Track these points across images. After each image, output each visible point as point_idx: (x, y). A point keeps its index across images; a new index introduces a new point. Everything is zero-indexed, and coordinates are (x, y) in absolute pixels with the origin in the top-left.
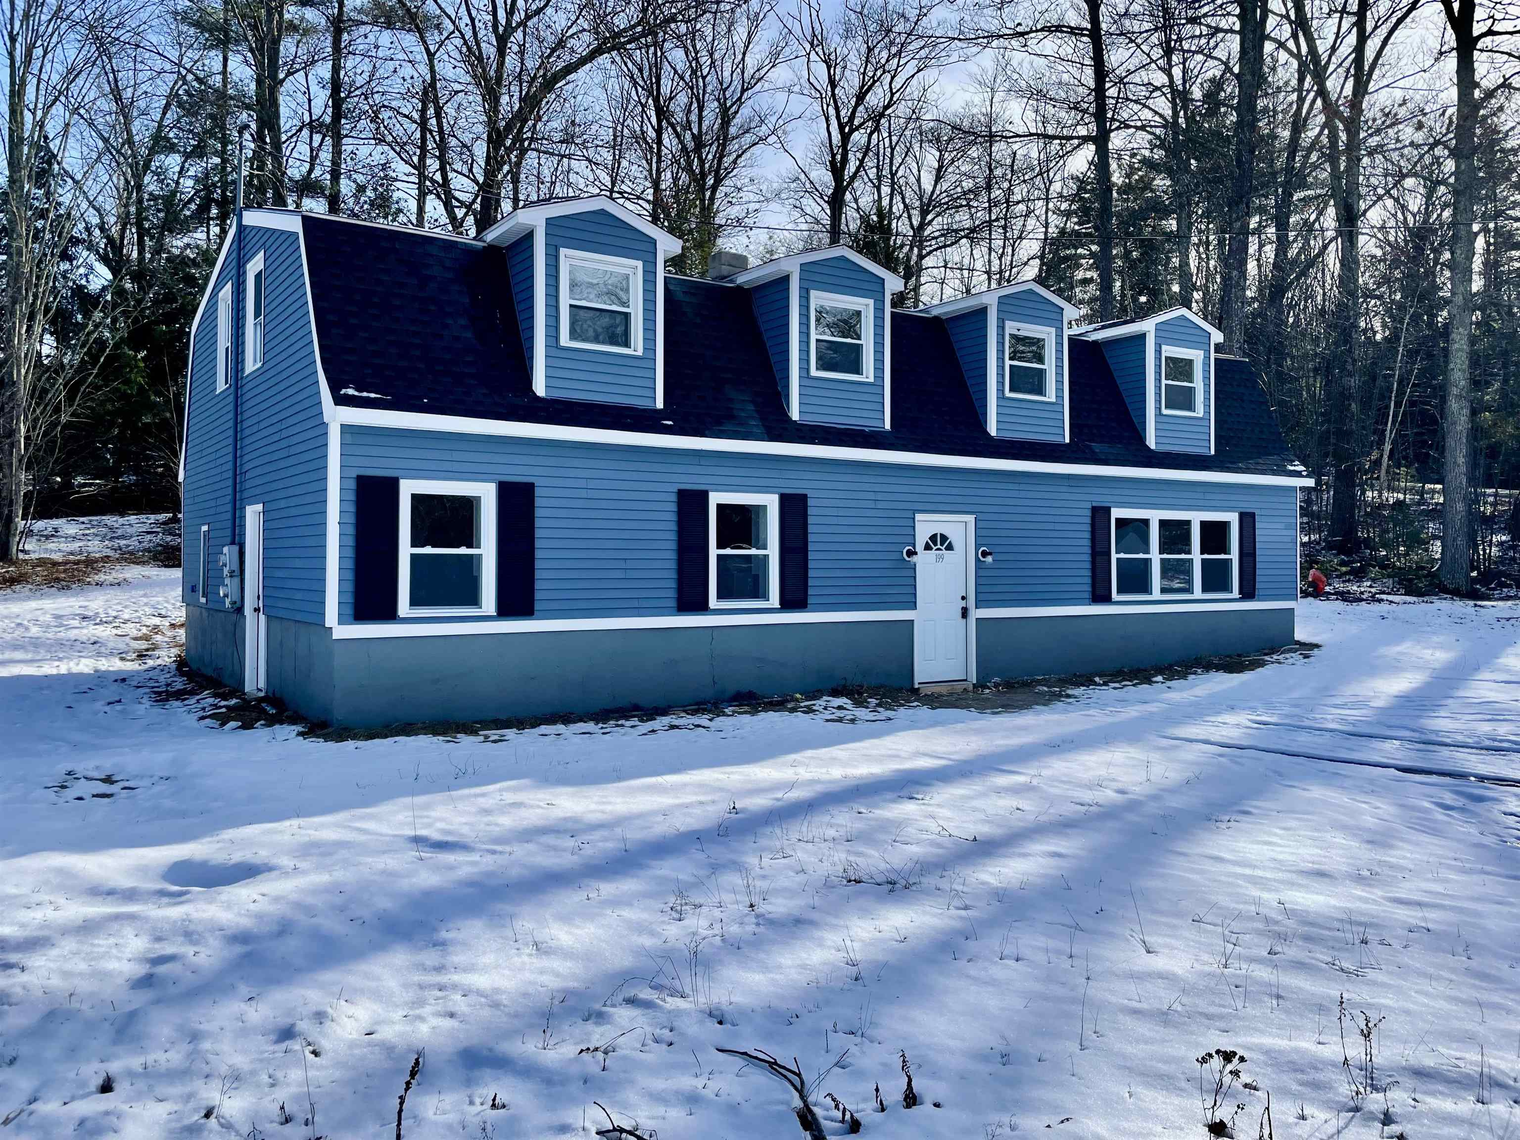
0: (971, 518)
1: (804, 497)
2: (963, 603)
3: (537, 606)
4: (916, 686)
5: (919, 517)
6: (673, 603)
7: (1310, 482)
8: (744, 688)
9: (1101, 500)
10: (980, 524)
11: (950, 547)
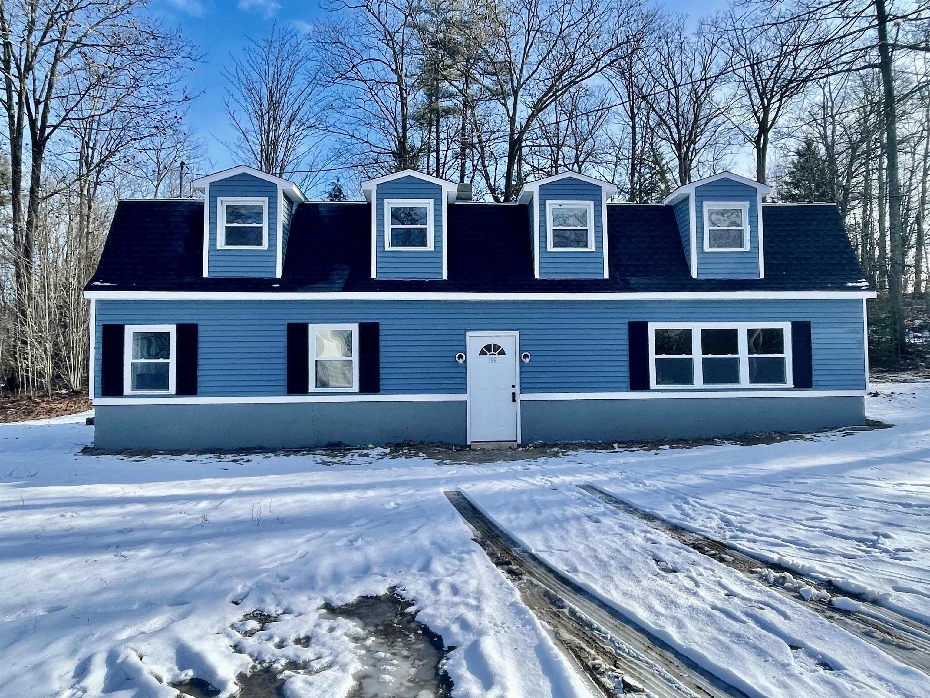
0: (517, 333)
1: (377, 324)
2: (513, 390)
3: (199, 390)
4: (469, 443)
5: (468, 334)
6: (285, 389)
7: (873, 295)
8: (335, 440)
9: (638, 318)
10: (523, 337)
11: (502, 353)
